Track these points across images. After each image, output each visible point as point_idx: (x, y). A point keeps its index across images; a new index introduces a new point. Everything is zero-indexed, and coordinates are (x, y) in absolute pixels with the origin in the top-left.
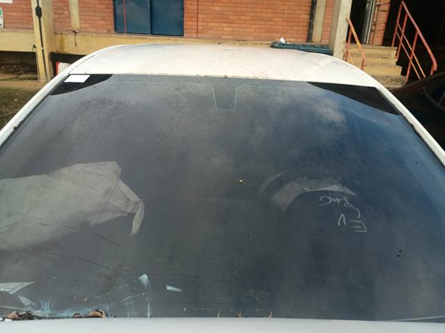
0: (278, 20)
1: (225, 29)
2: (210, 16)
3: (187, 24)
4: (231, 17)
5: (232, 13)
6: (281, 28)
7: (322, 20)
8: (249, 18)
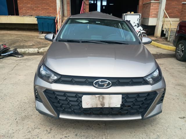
0: (51, 9)
1: (33, 13)
2: (27, 8)
3: (20, 11)
4: (34, 8)
5: (35, 7)
6: (52, 12)
7: (66, 9)
8: (41, 9)
